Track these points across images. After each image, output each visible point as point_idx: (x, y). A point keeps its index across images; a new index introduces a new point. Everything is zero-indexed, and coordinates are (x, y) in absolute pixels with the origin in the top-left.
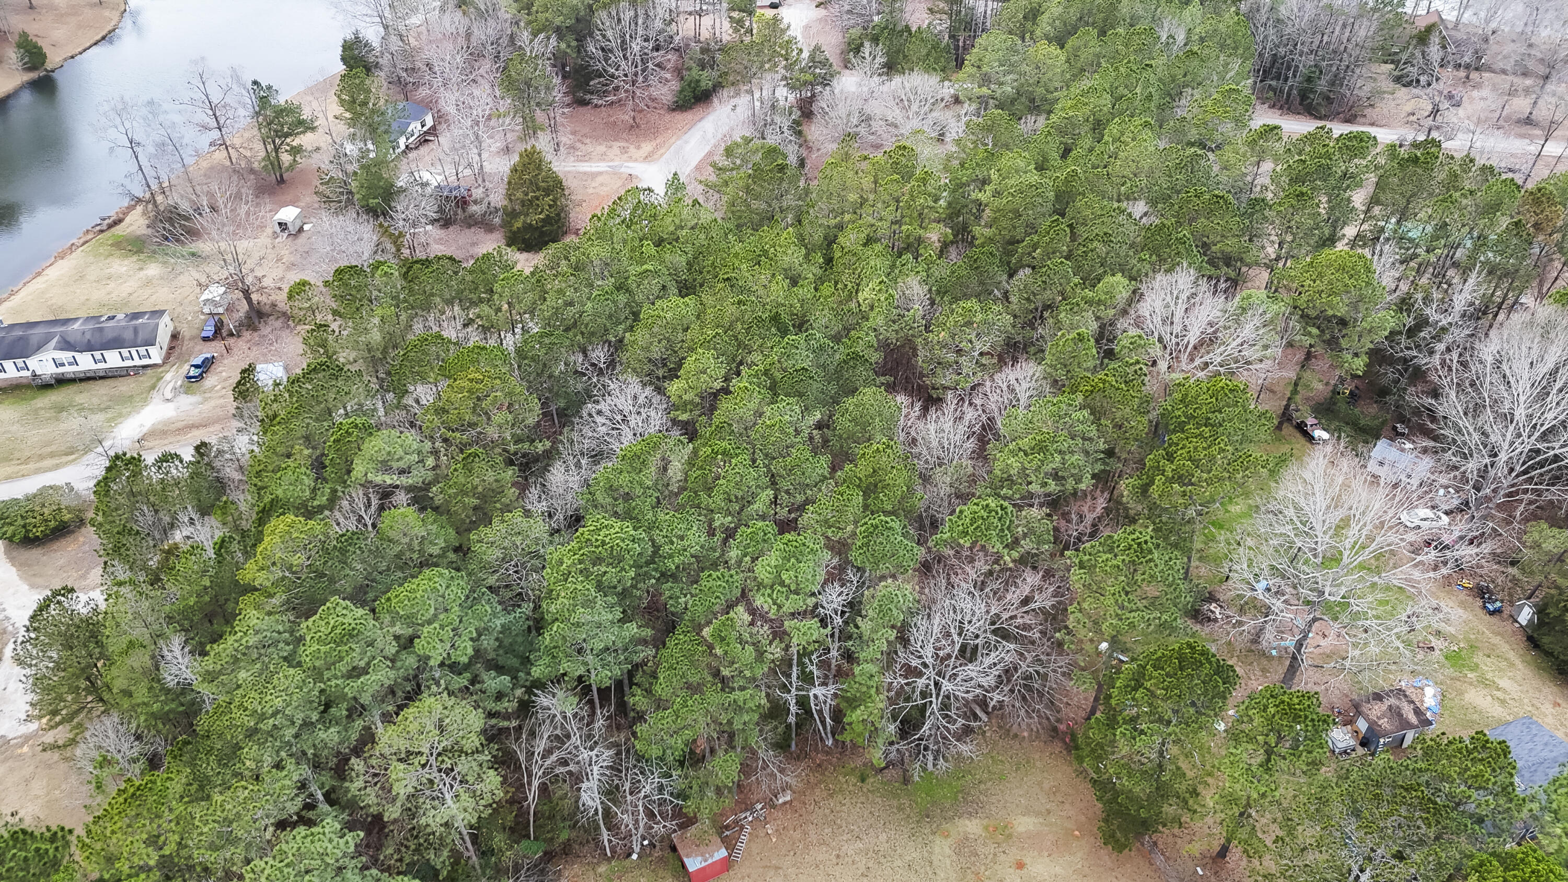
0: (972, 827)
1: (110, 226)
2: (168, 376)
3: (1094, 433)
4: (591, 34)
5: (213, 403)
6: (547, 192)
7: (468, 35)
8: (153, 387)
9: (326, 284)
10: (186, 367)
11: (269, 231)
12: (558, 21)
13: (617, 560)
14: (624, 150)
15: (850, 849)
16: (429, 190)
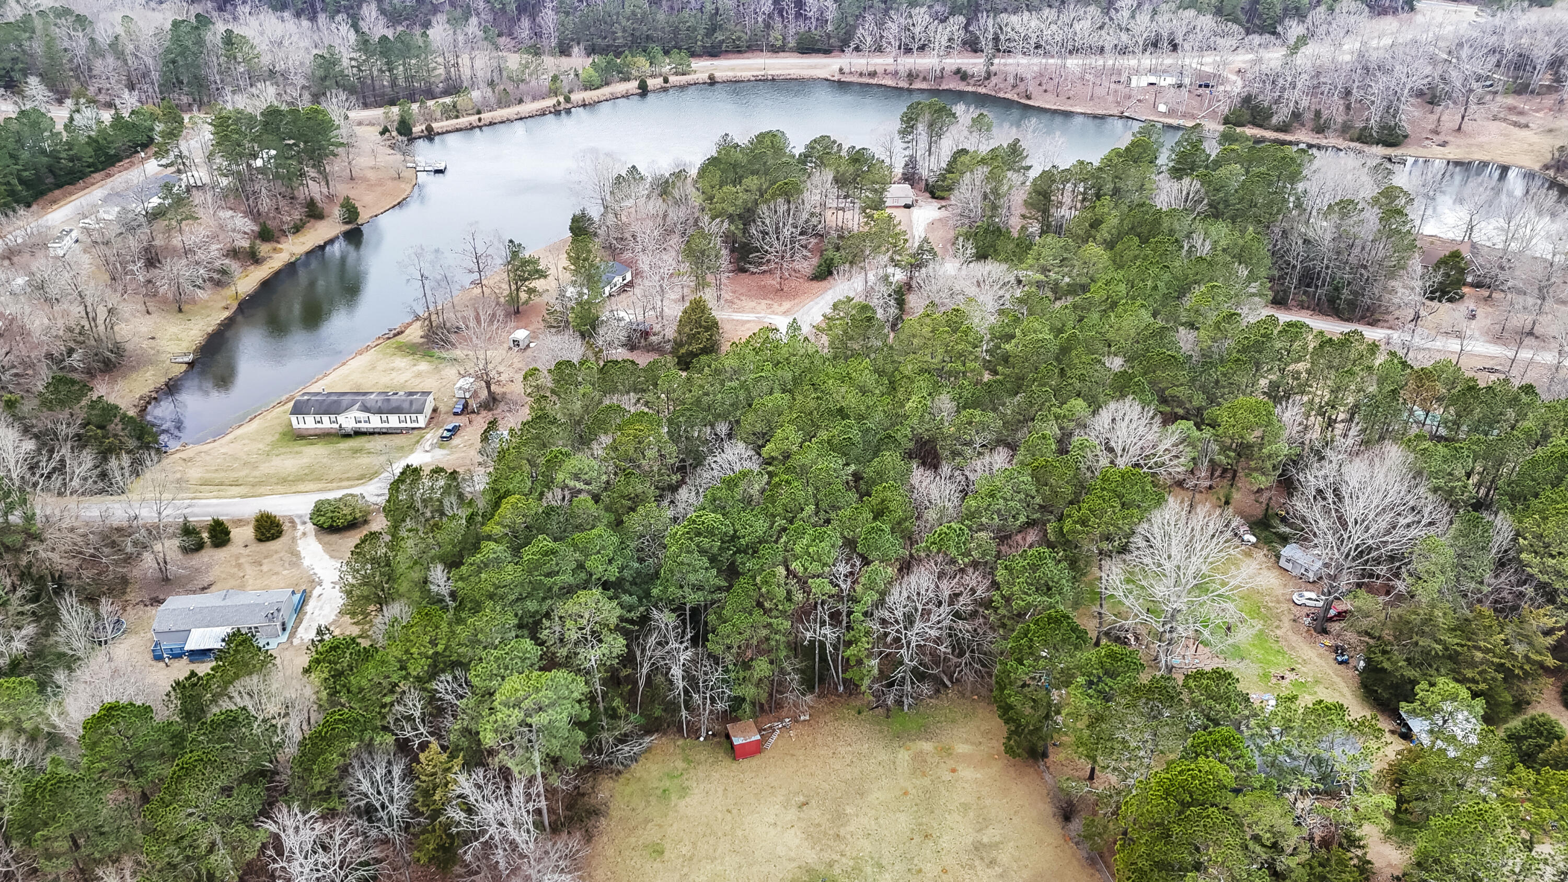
0: (927, 746)
1: (395, 335)
2: (428, 436)
3: (1033, 493)
4: (754, 221)
5: (456, 456)
6: (707, 329)
7: (665, 216)
8: (418, 442)
9: (550, 371)
10: (441, 431)
11: (506, 346)
12: (731, 210)
13: (711, 533)
14: (770, 306)
15: (842, 750)
16: (622, 324)
